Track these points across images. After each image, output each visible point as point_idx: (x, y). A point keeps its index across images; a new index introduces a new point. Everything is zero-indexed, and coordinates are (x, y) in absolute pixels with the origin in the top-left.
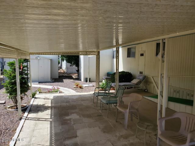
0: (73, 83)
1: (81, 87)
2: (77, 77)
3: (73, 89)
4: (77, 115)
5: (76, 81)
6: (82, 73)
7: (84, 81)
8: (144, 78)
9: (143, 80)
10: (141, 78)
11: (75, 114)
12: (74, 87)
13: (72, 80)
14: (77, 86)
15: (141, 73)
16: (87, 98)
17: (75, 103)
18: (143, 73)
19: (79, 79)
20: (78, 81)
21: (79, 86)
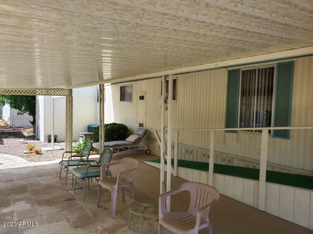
0: (23, 145)
1: (37, 153)
2: (31, 134)
3: (22, 157)
4: (27, 203)
5: (29, 141)
6: (41, 127)
7: (45, 141)
8: (144, 132)
9: (144, 136)
10: (141, 132)
11: (22, 202)
12: (25, 151)
13: (22, 140)
14: (31, 149)
15: (141, 125)
16: (47, 170)
17: (23, 182)
18: (144, 125)
19: (34, 137)
20: (32, 141)
21: (34, 150)
